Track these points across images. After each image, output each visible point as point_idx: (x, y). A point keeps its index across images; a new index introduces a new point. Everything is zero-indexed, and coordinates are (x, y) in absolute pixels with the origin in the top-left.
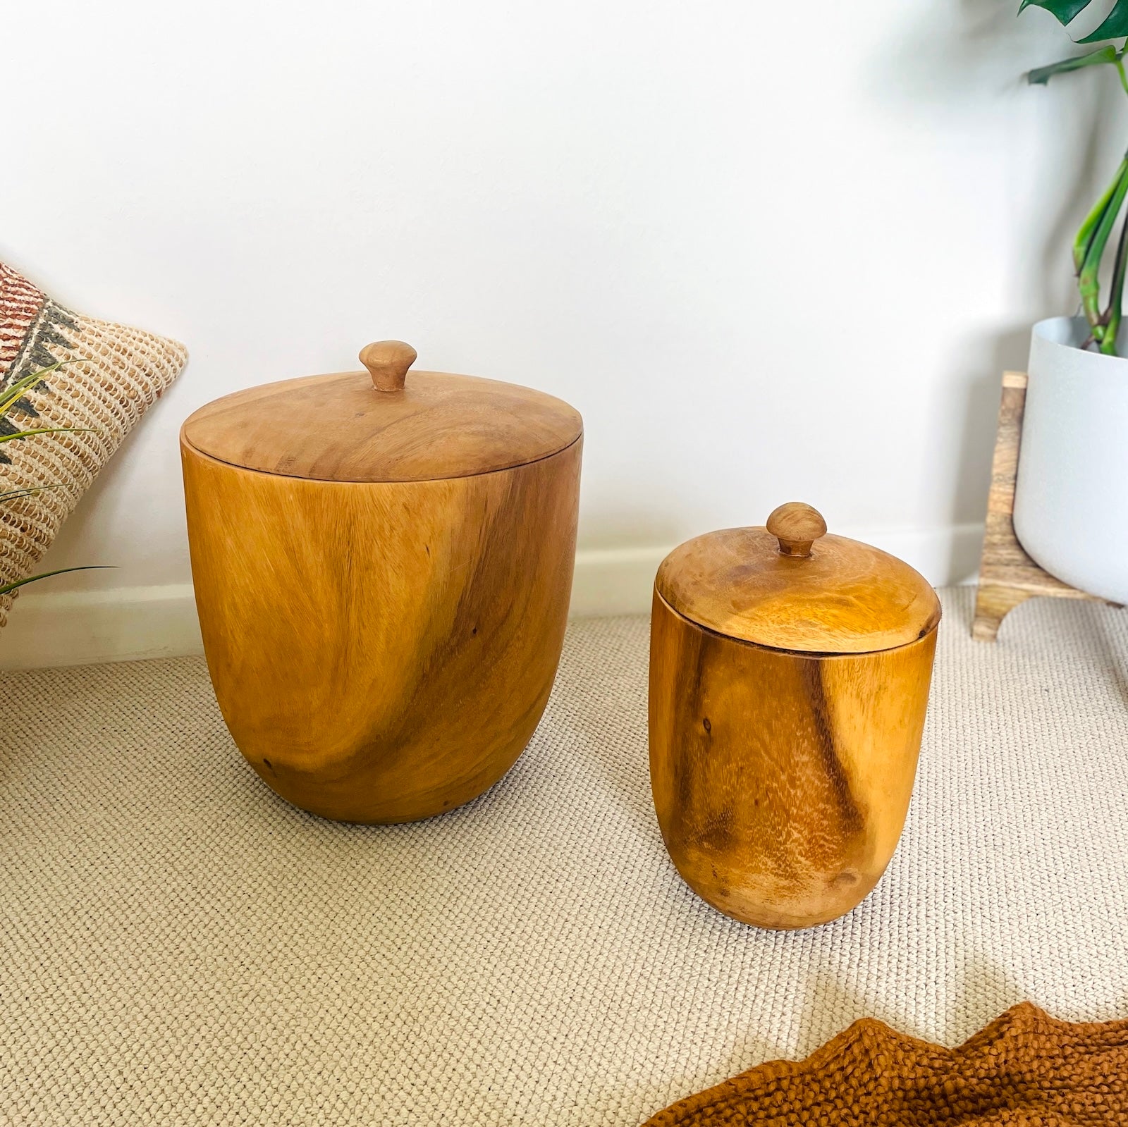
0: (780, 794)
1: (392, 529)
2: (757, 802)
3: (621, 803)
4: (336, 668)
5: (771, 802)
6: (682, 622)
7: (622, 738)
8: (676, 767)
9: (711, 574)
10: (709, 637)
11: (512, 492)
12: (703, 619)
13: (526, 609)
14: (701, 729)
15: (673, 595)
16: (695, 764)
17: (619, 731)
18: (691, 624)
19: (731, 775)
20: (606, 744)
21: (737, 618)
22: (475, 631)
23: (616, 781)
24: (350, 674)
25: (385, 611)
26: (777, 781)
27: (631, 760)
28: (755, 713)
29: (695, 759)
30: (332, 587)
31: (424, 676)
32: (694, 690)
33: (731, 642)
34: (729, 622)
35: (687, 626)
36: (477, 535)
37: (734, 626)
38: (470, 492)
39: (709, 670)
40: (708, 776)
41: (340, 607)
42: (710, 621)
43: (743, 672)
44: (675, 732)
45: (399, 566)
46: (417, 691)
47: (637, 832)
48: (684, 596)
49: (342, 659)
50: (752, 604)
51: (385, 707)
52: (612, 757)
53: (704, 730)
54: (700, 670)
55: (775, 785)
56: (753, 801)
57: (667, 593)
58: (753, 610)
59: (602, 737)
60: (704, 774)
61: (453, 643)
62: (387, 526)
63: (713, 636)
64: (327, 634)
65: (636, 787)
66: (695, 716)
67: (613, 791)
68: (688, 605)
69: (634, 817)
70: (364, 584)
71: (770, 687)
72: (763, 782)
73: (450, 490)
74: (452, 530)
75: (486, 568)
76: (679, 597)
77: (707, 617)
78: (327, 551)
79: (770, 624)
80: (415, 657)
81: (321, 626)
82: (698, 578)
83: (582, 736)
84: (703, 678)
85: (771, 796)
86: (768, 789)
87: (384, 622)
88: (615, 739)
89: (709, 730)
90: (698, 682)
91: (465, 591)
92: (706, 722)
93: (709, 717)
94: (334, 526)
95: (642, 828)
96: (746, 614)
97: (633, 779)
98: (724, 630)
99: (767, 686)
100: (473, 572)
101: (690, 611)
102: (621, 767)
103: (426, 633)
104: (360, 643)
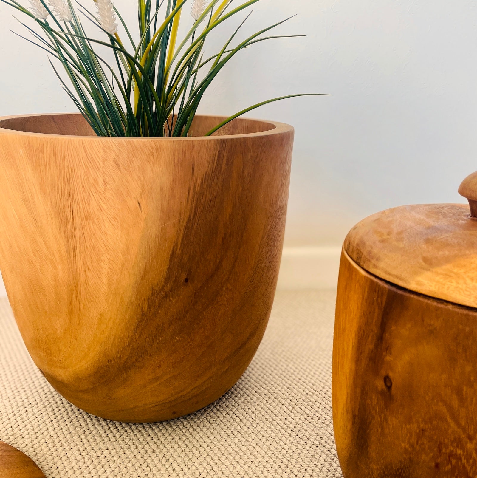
0: (464, 461)
1: (105, 183)
2: (437, 466)
3: (313, 421)
4: (71, 304)
5: (453, 468)
6: (366, 278)
7: (320, 370)
8: (354, 416)
9: (400, 233)
10: (396, 294)
11: (218, 160)
12: (389, 274)
13: (234, 266)
14: (380, 385)
15: (359, 253)
16: (373, 417)
17: (317, 365)
18: (376, 280)
19: (411, 436)
20: (307, 374)
21: (429, 274)
22: (186, 280)
23: (311, 404)
24: (81, 308)
25: (105, 257)
26: (463, 448)
27: (324, 388)
28: (444, 376)
29: (373, 412)
30: (60, 233)
31: (143, 315)
32: (376, 347)
33: (421, 299)
34: (420, 279)
35: (372, 281)
36: (185, 196)
37: (425, 282)
38: (176, 153)
39: (393, 328)
40: (386, 431)
41: (68, 251)
42: (397, 277)
43: (432, 332)
44: (355, 384)
45: (115, 218)
46: (137, 327)
47: (322, 448)
48: (370, 253)
49: (74, 296)
50: (447, 260)
51: (112, 338)
52: (310, 384)
53: (384, 387)
54: (383, 326)
55: (459, 452)
56: (433, 464)
57: (353, 252)
58: (448, 266)
59: (305, 368)
60: (382, 428)
61: (167, 289)
62: (100, 181)
63: (400, 292)
64: (61, 274)
65: (325, 410)
66: (376, 372)
67: (307, 411)
68: (374, 261)
69: (322, 435)
70: (85, 232)
71: (465, 351)
72: (447, 447)
73: (157, 150)
74: (162, 189)
75: (195, 226)
76: (365, 252)
77: (394, 272)
78: (53, 201)
79: (469, 281)
80: (134, 298)
81: (55, 267)
82: (386, 237)
83: (290, 366)
84: (387, 336)
85: (454, 462)
86: (451, 455)
87: (105, 266)
88: (314, 371)
89: (389, 388)
90: (380, 338)
91: (176, 244)
92: (387, 379)
93: (391, 375)
94: (56, 178)
95: (327, 446)
96: (439, 270)
97: (323, 403)
98: (412, 286)
99: (460, 350)
100: (183, 229)
101: (375, 267)
102: (316, 393)
103: (142, 279)
104: (87, 283)
